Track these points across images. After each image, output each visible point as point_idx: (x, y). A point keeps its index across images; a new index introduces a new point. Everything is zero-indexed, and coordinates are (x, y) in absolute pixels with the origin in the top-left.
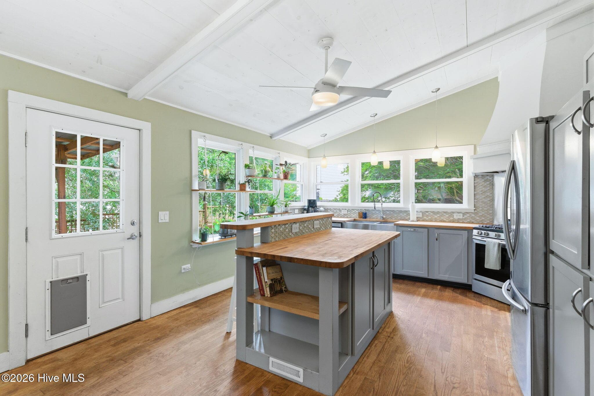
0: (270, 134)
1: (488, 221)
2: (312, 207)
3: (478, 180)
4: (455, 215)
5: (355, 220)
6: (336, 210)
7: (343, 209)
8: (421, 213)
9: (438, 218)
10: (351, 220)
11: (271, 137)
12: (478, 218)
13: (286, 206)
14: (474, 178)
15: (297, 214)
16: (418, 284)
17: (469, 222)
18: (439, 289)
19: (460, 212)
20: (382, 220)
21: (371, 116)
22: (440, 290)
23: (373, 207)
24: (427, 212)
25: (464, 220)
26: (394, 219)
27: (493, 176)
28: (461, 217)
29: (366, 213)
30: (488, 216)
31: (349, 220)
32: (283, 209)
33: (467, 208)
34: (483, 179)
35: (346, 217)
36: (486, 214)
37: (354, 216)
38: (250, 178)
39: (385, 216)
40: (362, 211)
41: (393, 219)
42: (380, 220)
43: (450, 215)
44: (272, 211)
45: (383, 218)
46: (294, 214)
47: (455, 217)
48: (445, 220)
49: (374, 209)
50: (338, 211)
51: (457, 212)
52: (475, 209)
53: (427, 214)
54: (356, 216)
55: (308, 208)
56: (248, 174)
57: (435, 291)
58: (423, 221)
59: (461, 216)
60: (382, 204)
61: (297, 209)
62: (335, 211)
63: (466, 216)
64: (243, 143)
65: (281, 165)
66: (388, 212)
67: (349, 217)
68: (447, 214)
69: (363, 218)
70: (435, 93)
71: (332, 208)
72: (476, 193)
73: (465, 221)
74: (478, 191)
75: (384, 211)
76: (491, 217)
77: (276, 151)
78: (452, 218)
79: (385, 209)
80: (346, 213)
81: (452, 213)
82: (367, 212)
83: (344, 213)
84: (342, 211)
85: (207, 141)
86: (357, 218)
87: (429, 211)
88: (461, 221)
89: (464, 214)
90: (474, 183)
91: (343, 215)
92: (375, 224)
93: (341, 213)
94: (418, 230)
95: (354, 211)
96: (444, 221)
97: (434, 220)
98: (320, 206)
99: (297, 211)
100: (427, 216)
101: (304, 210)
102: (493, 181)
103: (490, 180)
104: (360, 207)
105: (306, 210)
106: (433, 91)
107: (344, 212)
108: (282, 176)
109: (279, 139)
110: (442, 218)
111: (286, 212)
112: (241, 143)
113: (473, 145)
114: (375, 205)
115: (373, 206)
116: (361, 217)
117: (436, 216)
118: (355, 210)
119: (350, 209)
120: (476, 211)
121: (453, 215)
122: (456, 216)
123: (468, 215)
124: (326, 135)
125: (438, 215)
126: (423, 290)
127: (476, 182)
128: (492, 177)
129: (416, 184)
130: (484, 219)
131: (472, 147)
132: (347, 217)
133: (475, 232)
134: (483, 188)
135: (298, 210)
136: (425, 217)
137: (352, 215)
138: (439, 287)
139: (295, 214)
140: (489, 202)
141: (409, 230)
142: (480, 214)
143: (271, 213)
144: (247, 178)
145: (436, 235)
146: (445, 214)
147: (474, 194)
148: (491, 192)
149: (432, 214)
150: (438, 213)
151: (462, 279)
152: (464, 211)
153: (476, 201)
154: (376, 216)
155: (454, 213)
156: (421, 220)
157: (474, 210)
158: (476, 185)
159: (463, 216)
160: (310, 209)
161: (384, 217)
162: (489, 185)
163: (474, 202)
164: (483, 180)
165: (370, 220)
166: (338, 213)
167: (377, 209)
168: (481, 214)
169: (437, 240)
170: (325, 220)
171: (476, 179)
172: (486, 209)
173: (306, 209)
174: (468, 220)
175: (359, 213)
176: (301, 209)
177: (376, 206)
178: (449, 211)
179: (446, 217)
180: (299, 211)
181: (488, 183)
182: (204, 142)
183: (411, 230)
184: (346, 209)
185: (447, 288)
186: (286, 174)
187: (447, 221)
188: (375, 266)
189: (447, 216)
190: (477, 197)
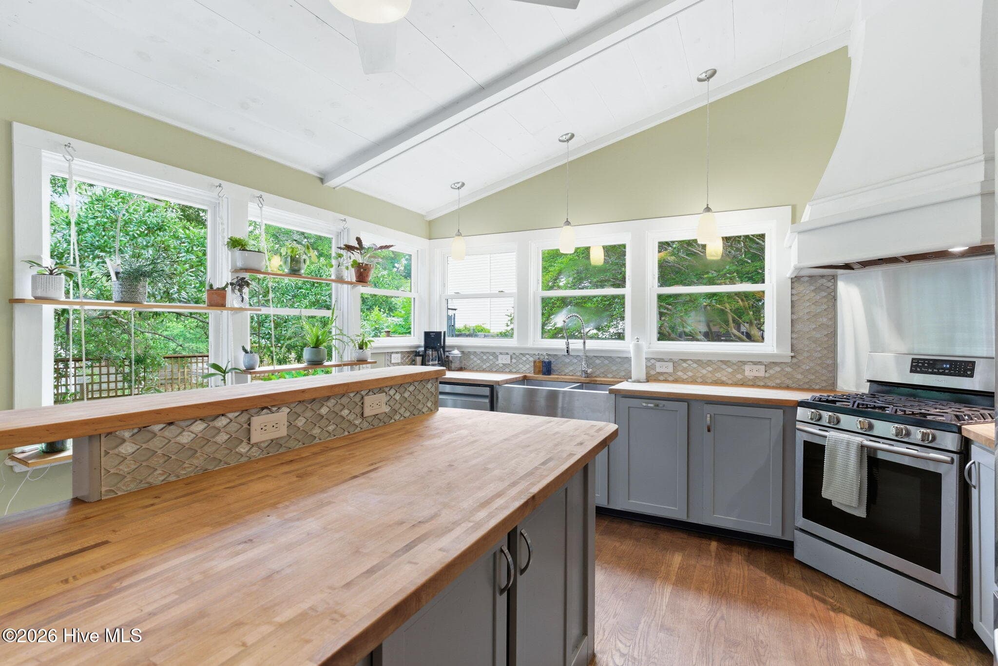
0: (320, 173)
1: (824, 384)
2: (434, 348)
3: (800, 288)
4: (747, 368)
5: (525, 380)
6: (488, 355)
7: (501, 353)
8: (671, 365)
9: (710, 375)
10: (516, 378)
11: (322, 180)
12: (800, 377)
13: (361, 348)
14: (792, 282)
15: (398, 364)
16: (665, 536)
17: (778, 384)
18: (713, 554)
19: (759, 362)
20: (583, 379)
21: (560, 141)
22: (719, 558)
23: (564, 350)
24: (685, 361)
25: (767, 381)
26: (612, 378)
27: (834, 278)
28: (762, 373)
29: (550, 363)
30: (824, 372)
31: (510, 379)
32: (351, 354)
33: (775, 352)
34: (811, 284)
35: (507, 370)
36: (818, 368)
37: (524, 369)
38: (242, 275)
39: (591, 370)
40: (542, 358)
41: (608, 377)
42: (579, 379)
43: (736, 367)
44: (316, 359)
45: (587, 373)
46: (389, 366)
47: (747, 373)
48: (724, 379)
49: (566, 354)
50: (491, 357)
51: (751, 362)
52: (793, 354)
53: (685, 365)
54: (527, 369)
55: (425, 350)
56: (239, 264)
57: (704, 562)
58: (676, 381)
59: (760, 372)
60: (584, 342)
61: (397, 353)
62: (485, 357)
63: (772, 372)
64: (224, 183)
65: (349, 248)
66: (598, 361)
67: (514, 370)
68: (729, 367)
69: (544, 374)
70: (706, 82)
71: (477, 351)
72: (795, 317)
73: (769, 384)
74: (801, 314)
75: (590, 358)
76: (831, 375)
77: (336, 214)
78: (740, 376)
79: (592, 354)
80: (509, 362)
81: (740, 364)
82: (553, 360)
83: (504, 362)
84: (500, 357)
85: (77, 161)
86: (531, 375)
87: (688, 360)
88: (762, 384)
89: (768, 366)
90: (792, 295)
91: (501, 365)
92: (566, 389)
93: (497, 363)
94: (664, 406)
95: (524, 359)
96: (723, 383)
97: (699, 380)
98: (453, 347)
99: (396, 358)
100: (685, 370)
101: (416, 356)
102: (835, 290)
103: (828, 287)
104: (537, 349)
105: (419, 356)
106: (700, 77)
107: (503, 360)
108: (350, 275)
109: (344, 187)
110: (718, 375)
111: (361, 361)
112: (217, 182)
113: (790, 207)
114: (568, 344)
115: (565, 347)
116: (538, 373)
117: (704, 372)
118: (527, 356)
119: (517, 353)
120: (795, 360)
121: (743, 367)
122: (750, 372)
123: (778, 369)
124: (463, 184)
125: (710, 369)
126: (677, 559)
127: (794, 292)
128: (833, 281)
129: (660, 297)
130: (814, 377)
131: (789, 209)
132: (510, 372)
133: (802, 413)
134: (813, 307)
135: (399, 355)
136: (680, 373)
137: (521, 366)
138: (714, 545)
139: (394, 364)
140: (826, 339)
141: (644, 404)
142: (804, 367)
143: (315, 365)
144: (237, 275)
145: (708, 419)
146: (724, 366)
147: (792, 321)
148: (830, 316)
149: (695, 365)
150: (709, 363)
151: (770, 528)
152: (766, 361)
153: (794, 336)
154: (571, 369)
155: (745, 364)
156: (671, 379)
157: (792, 357)
158: (795, 298)
159: (766, 371)
160: (430, 352)
161: (589, 371)
162: (825, 300)
163: (792, 338)
164: (813, 288)
165: (558, 378)
166: (491, 362)
167: (571, 353)
168: (808, 368)
169: (709, 430)
170: (411, 388)
171: (796, 284)
172: (820, 355)
173: (421, 353)
174: (778, 381)
175: (535, 362)
176: (408, 352)
177: (571, 347)
178: (734, 360)
179: (725, 373)
180: (402, 358)
181: (824, 294)
182: (67, 165)
183: (650, 405)
184: (507, 354)
185: (734, 548)
186: (362, 270)
187: (730, 382)
188: (523, 571)
189: (730, 370)
190: (798, 327)
